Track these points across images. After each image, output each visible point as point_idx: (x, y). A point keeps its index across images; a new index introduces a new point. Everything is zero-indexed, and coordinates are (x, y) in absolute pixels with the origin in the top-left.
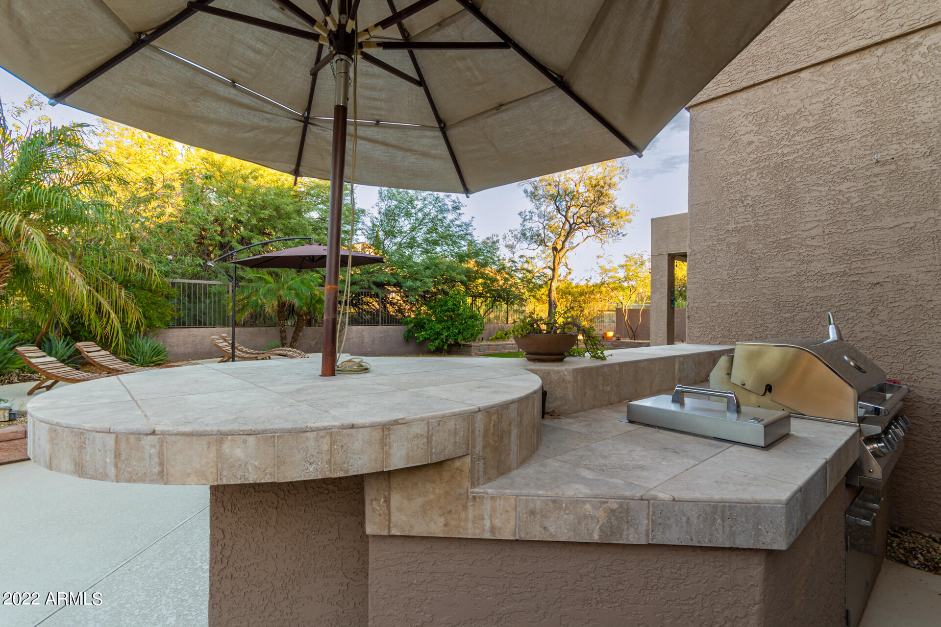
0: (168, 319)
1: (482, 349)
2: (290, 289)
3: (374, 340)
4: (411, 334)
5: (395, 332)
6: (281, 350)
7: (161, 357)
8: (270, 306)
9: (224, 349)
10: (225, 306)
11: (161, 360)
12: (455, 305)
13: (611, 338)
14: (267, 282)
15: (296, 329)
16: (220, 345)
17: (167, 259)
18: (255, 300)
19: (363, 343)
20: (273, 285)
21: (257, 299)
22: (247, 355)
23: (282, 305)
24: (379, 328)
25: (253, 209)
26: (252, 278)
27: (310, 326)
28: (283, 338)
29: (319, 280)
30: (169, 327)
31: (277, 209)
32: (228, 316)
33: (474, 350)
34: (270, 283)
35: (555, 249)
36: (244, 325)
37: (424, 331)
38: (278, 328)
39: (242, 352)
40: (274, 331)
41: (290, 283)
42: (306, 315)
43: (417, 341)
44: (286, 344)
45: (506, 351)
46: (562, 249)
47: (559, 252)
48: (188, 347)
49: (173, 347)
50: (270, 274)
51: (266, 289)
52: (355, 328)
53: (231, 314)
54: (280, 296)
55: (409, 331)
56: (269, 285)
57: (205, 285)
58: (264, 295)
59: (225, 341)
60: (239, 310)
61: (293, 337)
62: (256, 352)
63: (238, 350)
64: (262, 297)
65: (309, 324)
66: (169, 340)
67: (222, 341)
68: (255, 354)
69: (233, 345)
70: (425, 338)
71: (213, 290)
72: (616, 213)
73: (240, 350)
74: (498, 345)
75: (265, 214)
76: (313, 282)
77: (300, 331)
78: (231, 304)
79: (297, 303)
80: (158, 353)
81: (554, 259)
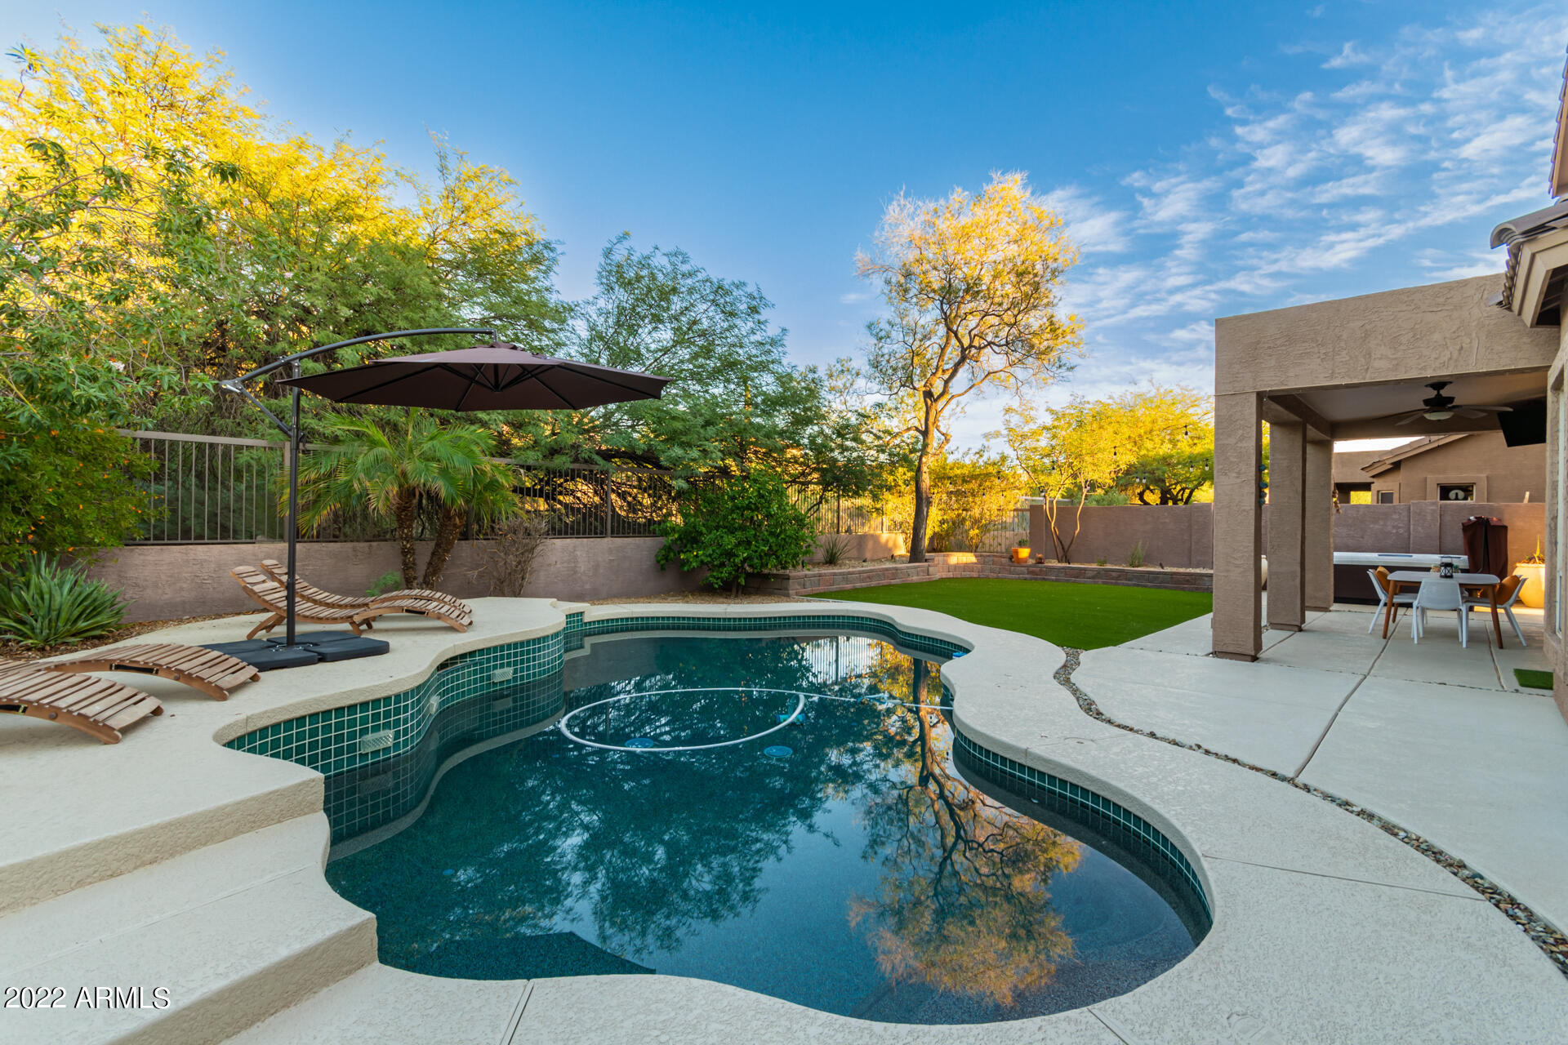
0: (129, 522)
1: (808, 584)
2: (427, 458)
3: (596, 567)
4: (672, 555)
5: (639, 549)
6: (408, 598)
7: (103, 619)
8: (382, 496)
9: (268, 598)
10: (275, 494)
11: (102, 627)
12: (761, 496)
13: (1025, 560)
14: (374, 444)
15: (438, 545)
16: (257, 588)
17: (110, 370)
18: (347, 482)
19: (575, 572)
20: (386, 450)
21: (351, 480)
22: (327, 612)
23: (408, 494)
24: (607, 543)
25: (342, 282)
26: (339, 433)
27: (467, 539)
28: (408, 567)
29: (490, 441)
30: (131, 542)
31: (398, 287)
32: (282, 519)
33: (793, 587)
34: (383, 445)
35: (928, 394)
36: (321, 536)
37: (699, 549)
38: (397, 546)
39: (315, 602)
40: (386, 550)
41: (426, 446)
42: (460, 515)
43: (686, 569)
44: (415, 578)
45: (849, 586)
46: (942, 395)
47: (936, 400)
48: (182, 589)
49: (144, 588)
50: (383, 424)
51: (371, 456)
52: (559, 543)
53: (288, 513)
54: (404, 474)
55: (668, 549)
56: (379, 450)
57: (227, 447)
58: (367, 471)
59: (272, 576)
60: (308, 503)
61: (430, 564)
62: (349, 600)
63: (303, 597)
64: (362, 475)
65: (465, 536)
66: (131, 574)
67: (262, 577)
68: (346, 606)
69: (290, 587)
70: (702, 562)
71: (244, 458)
72: (1053, 327)
73: (308, 599)
74: (835, 574)
75: (371, 292)
76: (477, 444)
77: (448, 551)
78: (288, 491)
79: (442, 488)
80: (95, 609)
81: (927, 413)
